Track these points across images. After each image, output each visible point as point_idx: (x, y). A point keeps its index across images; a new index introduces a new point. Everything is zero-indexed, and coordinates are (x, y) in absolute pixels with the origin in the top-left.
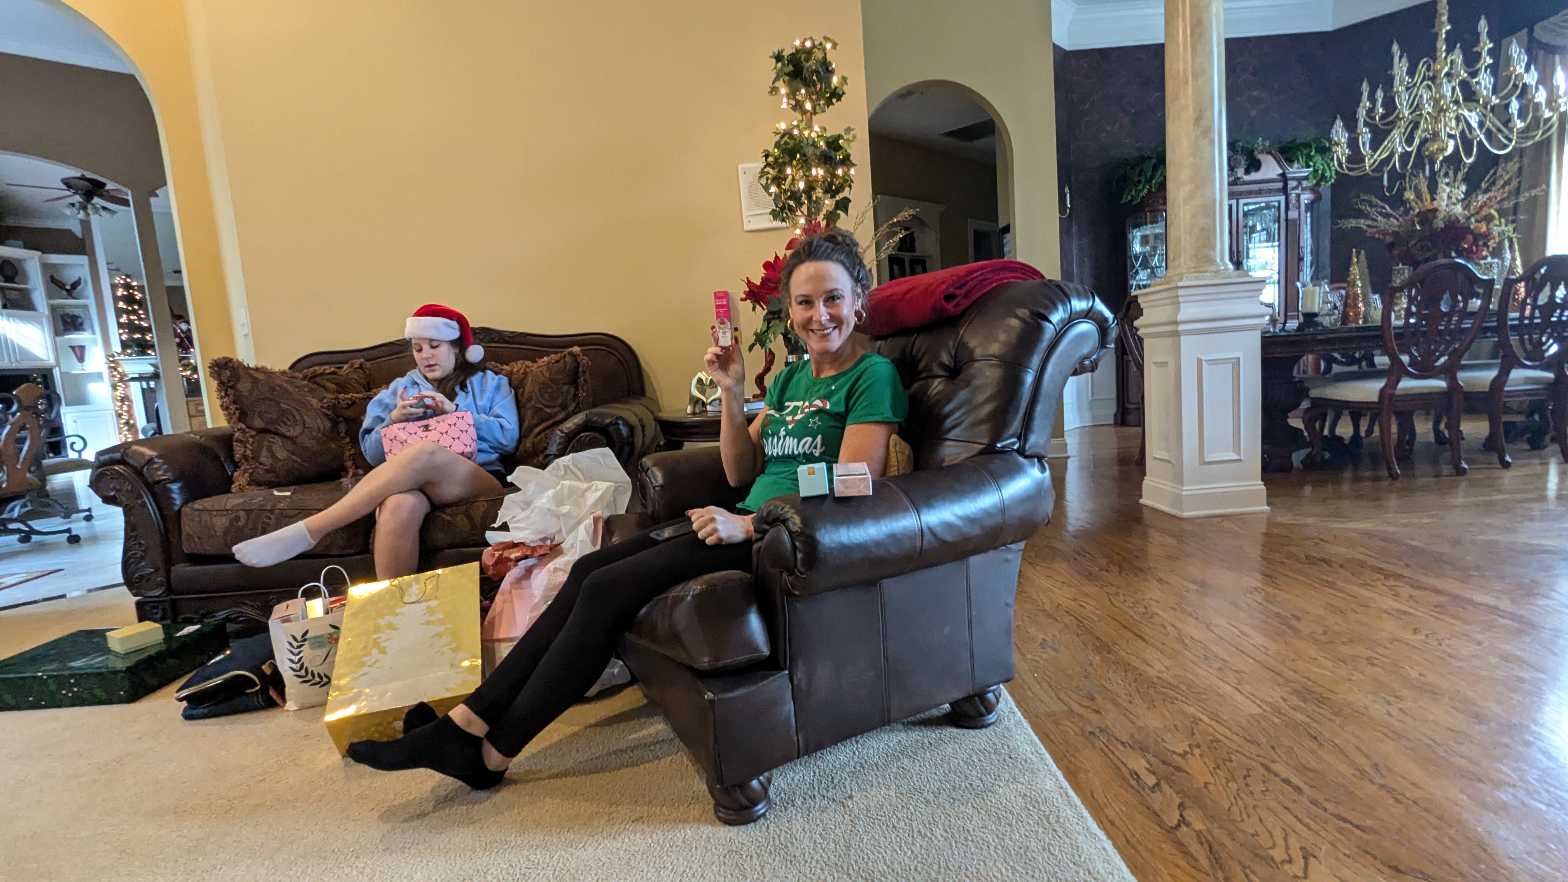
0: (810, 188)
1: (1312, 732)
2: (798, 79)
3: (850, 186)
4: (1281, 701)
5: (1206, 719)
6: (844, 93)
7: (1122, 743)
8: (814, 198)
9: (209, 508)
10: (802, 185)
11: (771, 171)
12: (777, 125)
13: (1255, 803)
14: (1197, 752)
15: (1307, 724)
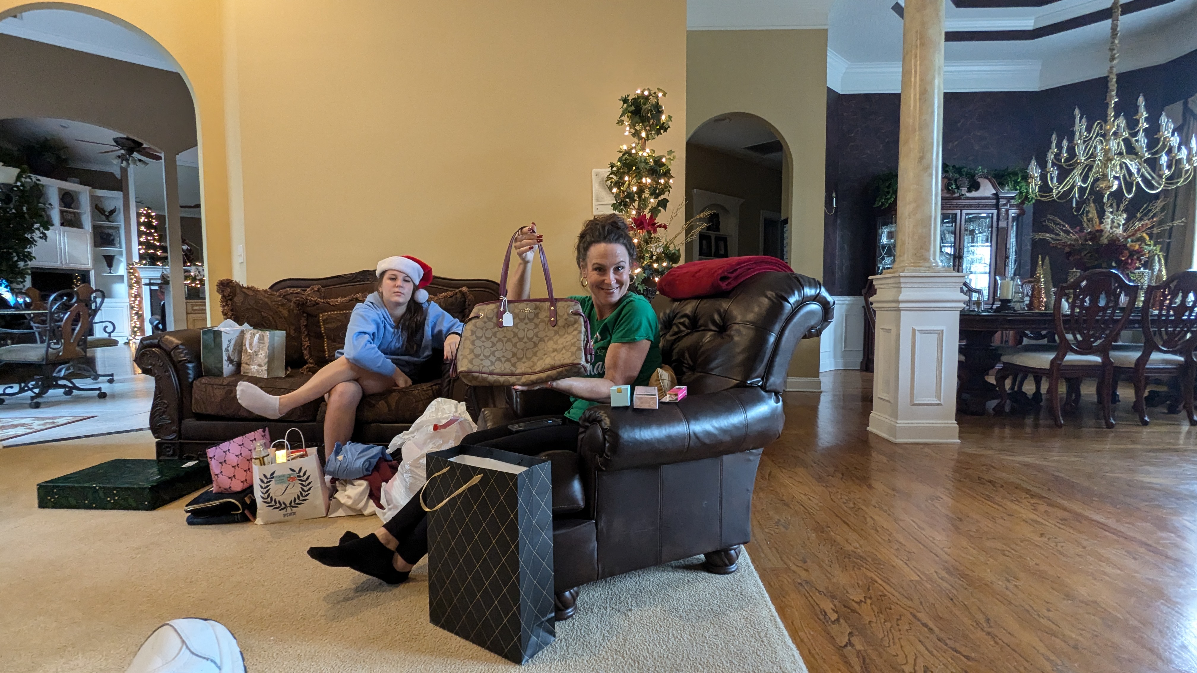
0: (641, 191)
1: (950, 595)
2: (638, 116)
3: (669, 191)
4: (935, 574)
5: (880, 581)
6: (669, 127)
7: (819, 592)
8: (643, 197)
9: (212, 383)
10: (635, 189)
11: (615, 177)
12: (621, 147)
13: (901, 636)
14: (869, 601)
15: (949, 590)
